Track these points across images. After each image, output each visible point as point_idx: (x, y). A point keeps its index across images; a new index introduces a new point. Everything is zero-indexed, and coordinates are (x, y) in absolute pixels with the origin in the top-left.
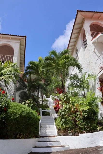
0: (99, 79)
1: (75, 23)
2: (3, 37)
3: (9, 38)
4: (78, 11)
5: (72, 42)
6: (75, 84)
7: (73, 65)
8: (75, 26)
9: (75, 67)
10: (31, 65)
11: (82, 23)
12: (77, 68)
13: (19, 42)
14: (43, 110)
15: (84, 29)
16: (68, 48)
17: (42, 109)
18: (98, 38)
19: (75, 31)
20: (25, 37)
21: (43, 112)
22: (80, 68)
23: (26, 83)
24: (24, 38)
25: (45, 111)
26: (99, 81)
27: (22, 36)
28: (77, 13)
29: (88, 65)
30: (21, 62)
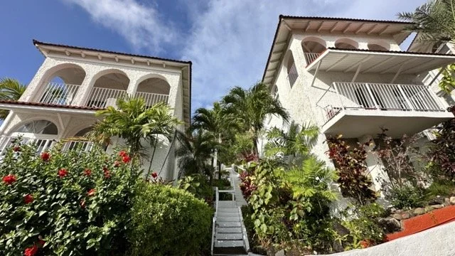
0: (327, 134)
1: (274, 41)
2: (150, 63)
3: (161, 66)
4: (281, 17)
5: (267, 77)
6: (277, 144)
7: (272, 111)
8: (275, 46)
9: (276, 114)
10: (201, 114)
11: (287, 42)
12: (281, 117)
13: (180, 72)
14: (220, 191)
15: (290, 51)
16: (263, 81)
17: (219, 189)
18: (321, 60)
19: (274, 57)
20: (190, 63)
21: (220, 194)
22: (285, 116)
23: (191, 144)
24: (189, 65)
25: (225, 193)
26: (325, 138)
27: (185, 62)
28: (280, 22)
29: (299, 111)
30: (185, 108)
